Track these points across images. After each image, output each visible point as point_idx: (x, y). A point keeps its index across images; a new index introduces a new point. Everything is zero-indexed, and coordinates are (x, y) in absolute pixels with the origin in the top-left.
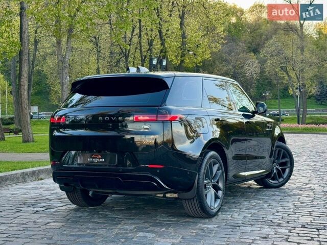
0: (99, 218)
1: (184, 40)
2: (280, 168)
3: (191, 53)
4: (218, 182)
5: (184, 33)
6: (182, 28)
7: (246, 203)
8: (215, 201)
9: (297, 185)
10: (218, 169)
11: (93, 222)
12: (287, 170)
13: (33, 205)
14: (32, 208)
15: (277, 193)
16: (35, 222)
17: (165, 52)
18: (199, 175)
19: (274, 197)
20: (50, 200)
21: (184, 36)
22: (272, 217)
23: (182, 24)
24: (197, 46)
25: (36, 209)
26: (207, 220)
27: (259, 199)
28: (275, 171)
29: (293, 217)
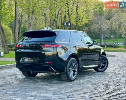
0: (33, 81)
1: (78, 15)
2: (103, 65)
3: (80, 20)
4: (75, 69)
5: (78, 13)
6: (77, 11)
7: (87, 77)
8: (74, 76)
9: (110, 71)
10: (75, 64)
11: (30, 82)
12: (106, 66)
13: (11, 76)
14: (10, 77)
15: (101, 74)
16: (9, 82)
17: (70, 20)
18: (67, 66)
19: (99, 75)
20: (17, 75)
21: (77, 14)
22: (94, 82)
23: (77, 9)
24: (83, 18)
25: (11, 78)
26: (70, 82)
27: (93, 76)
28: (101, 66)
29: (101, 82)
